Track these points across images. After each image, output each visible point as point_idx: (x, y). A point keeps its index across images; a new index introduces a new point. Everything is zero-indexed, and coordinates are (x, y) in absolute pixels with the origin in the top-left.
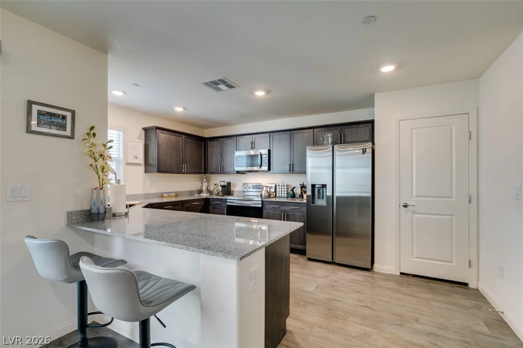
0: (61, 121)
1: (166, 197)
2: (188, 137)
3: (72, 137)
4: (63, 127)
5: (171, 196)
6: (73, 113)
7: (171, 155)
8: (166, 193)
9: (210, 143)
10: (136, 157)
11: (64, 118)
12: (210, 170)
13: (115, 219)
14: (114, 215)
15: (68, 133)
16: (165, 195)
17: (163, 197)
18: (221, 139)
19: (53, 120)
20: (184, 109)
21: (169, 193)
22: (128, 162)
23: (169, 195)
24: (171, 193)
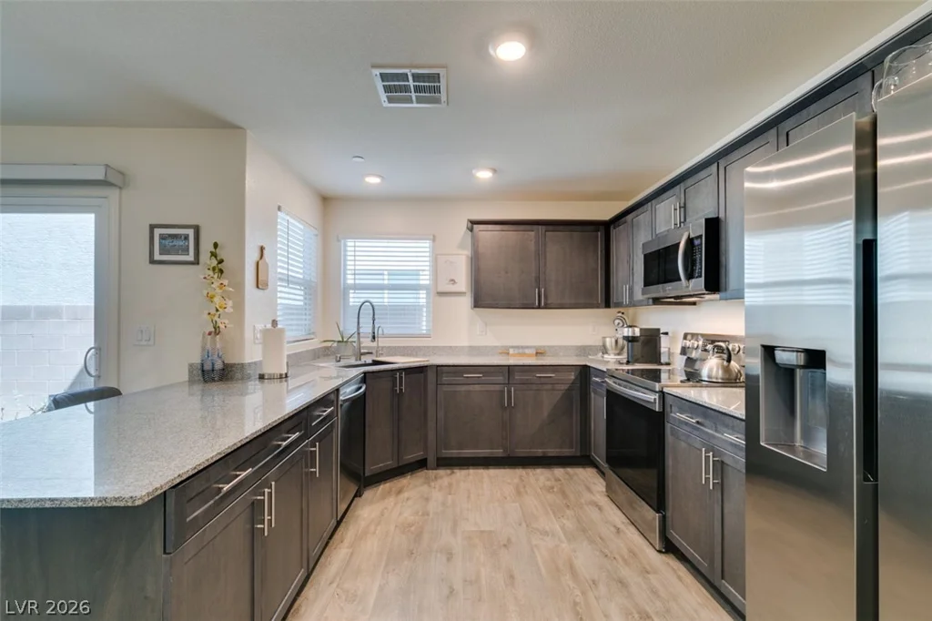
0: (181, 243)
1: (514, 355)
2: (550, 228)
3: (196, 262)
4: (186, 251)
5: (523, 355)
6: (197, 229)
7: (507, 273)
8: (513, 347)
9: (613, 232)
10: (453, 280)
11: (186, 238)
12: (614, 299)
13: (263, 382)
14: (262, 377)
15: (191, 257)
16: (511, 351)
17: (508, 354)
18: (629, 217)
19: (175, 243)
20: (494, 171)
21: (518, 347)
22: (441, 289)
23: (521, 351)
24: (527, 347)
